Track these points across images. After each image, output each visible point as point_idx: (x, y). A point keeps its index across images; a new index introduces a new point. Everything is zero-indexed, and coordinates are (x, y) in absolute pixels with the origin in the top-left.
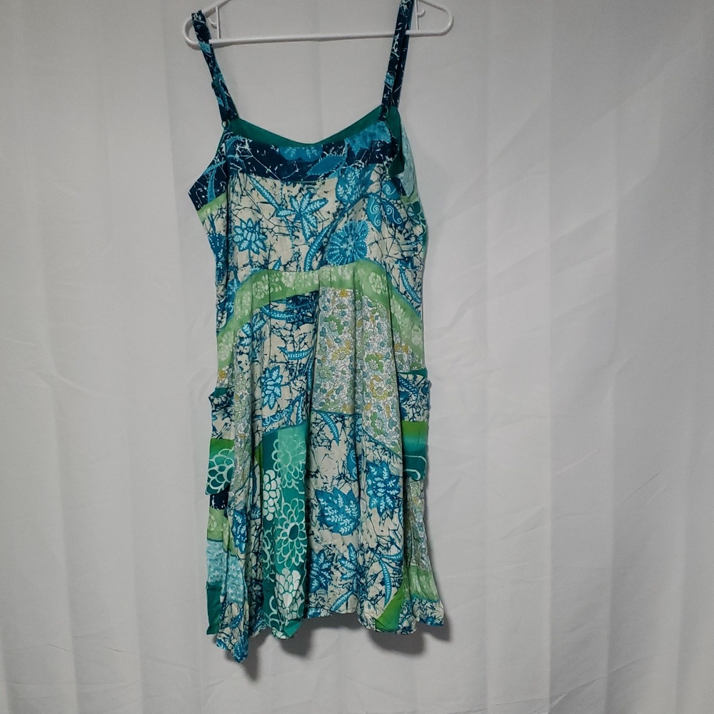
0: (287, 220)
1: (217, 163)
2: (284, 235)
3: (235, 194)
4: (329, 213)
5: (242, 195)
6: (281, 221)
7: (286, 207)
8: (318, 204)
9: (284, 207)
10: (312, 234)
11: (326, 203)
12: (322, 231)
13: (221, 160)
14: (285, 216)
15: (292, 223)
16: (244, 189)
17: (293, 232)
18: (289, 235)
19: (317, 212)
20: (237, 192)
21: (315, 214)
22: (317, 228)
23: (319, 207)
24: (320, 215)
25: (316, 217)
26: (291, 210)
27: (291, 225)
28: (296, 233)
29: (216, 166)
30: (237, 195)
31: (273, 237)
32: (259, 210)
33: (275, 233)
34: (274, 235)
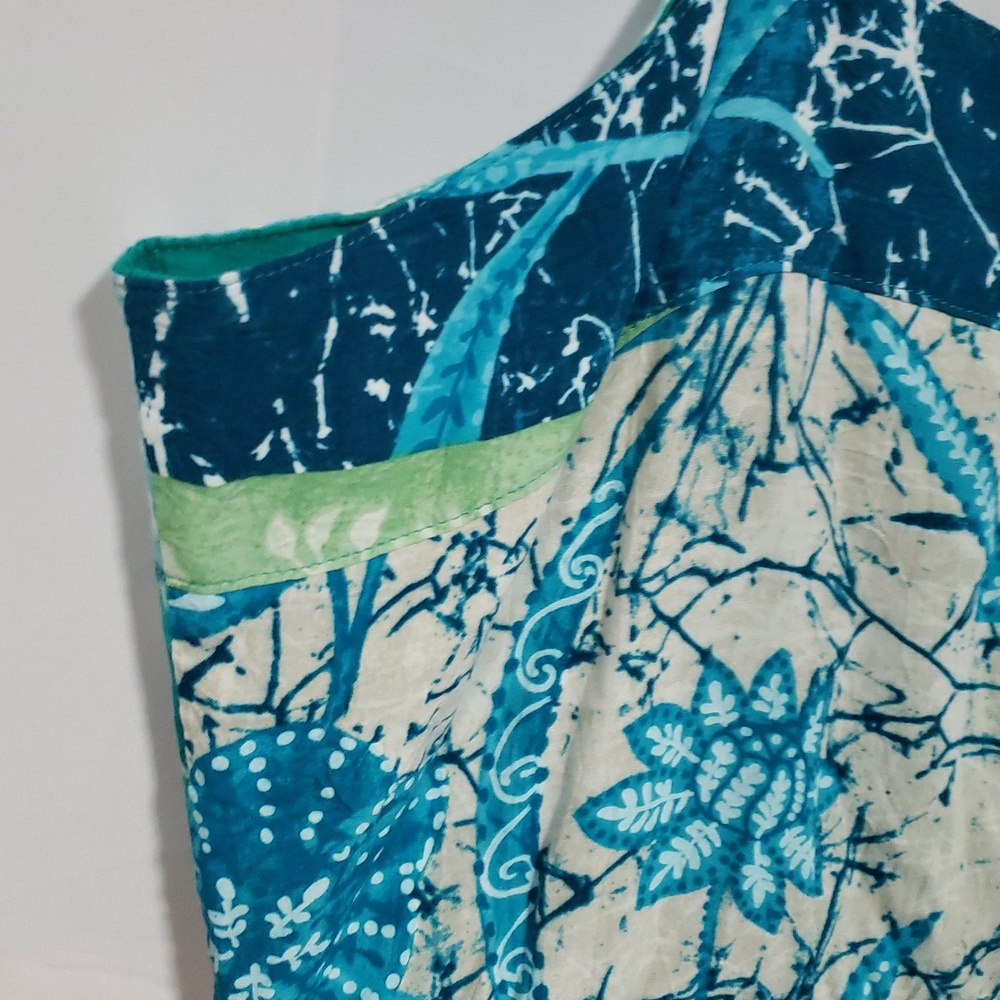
1: (619, 132)
3: (709, 449)
5: (766, 462)
13: (652, 122)
16: (794, 416)
20: (732, 434)
29: (602, 154)
30: (731, 458)
31: (920, 775)
32: (845, 581)
33: (950, 746)
34: (934, 765)
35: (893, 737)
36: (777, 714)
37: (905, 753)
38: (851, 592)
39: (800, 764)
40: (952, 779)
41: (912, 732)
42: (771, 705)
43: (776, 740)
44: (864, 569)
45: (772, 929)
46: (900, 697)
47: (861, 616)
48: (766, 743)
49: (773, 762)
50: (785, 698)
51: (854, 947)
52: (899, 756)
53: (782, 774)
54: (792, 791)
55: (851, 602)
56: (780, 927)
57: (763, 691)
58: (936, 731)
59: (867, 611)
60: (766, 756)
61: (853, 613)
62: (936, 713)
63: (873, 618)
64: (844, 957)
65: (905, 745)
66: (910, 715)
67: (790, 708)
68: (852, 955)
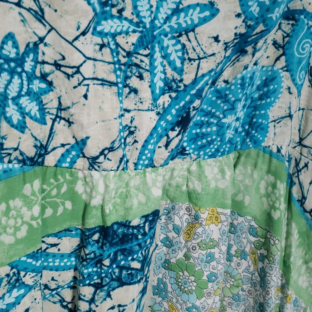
0: (117, 45)
2: (104, 82)
4: (216, 39)
6: (102, 46)
7: (120, 11)
8: (195, 15)
9: (114, 11)
10: (169, 87)
11: (213, 15)
12: (195, 82)
14: (114, 36)
15: (129, 54)
17: (127, 78)
18: (116, 84)
19: (191, 34)
21: (183, 39)
22: (181, 71)
23: (196, 21)
24: (194, 43)
25: (184, 46)
26: (131, 22)
27: (124, 60)
28: (134, 82)
31: (75, 87)
32: (40, 13)
33: (85, 79)
34: (79, 84)
35: (65, 73)
36: (13, 55)
37: (69, 79)
38: (43, 17)
39: (24, 75)
40: (88, 90)
41: (70, 71)
42: (10, 52)
43: (13, 64)
44: (47, 10)
45: (23, 132)
46: (64, 58)
47: (48, 28)
48: (9, 66)
49: (12, 73)
50: (15, 50)
51: (63, 145)
52: (67, 80)
53: (16, 77)
54: (22, 84)
55: (43, 21)
56: (25, 132)
57: (5, 46)
58: (78, 72)
59: (50, 25)
60: (9, 70)
61: (45, 25)
62: (77, 65)
63: (52, 28)
64: (59, 148)
65: (69, 76)
66: (68, 65)
67: (17, 54)
68: (62, 148)
